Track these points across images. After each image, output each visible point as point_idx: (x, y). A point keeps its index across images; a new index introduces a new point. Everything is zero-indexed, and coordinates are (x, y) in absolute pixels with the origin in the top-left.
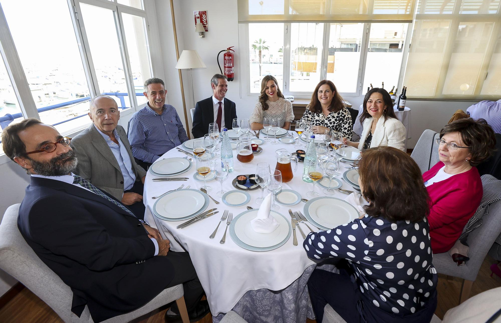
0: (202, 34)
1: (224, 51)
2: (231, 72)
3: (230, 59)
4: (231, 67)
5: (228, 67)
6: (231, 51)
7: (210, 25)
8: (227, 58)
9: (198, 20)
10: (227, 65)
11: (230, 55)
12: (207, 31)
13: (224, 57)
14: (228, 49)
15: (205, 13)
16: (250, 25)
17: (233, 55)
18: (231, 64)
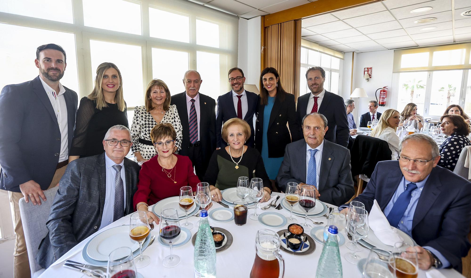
0: (368, 79)
1: (381, 88)
2: (384, 101)
3: (385, 94)
4: (384, 98)
5: (382, 98)
6: (385, 89)
7: (373, 75)
8: (382, 92)
9: (366, 72)
10: (382, 97)
11: (384, 91)
12: (370, 78)
13: (381, 92)
14: (383, 87)
15: (371, 68)
16: (401, 73)
17: (387, 91)
18: (385, 96)
